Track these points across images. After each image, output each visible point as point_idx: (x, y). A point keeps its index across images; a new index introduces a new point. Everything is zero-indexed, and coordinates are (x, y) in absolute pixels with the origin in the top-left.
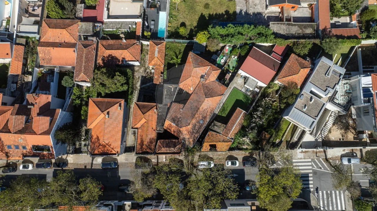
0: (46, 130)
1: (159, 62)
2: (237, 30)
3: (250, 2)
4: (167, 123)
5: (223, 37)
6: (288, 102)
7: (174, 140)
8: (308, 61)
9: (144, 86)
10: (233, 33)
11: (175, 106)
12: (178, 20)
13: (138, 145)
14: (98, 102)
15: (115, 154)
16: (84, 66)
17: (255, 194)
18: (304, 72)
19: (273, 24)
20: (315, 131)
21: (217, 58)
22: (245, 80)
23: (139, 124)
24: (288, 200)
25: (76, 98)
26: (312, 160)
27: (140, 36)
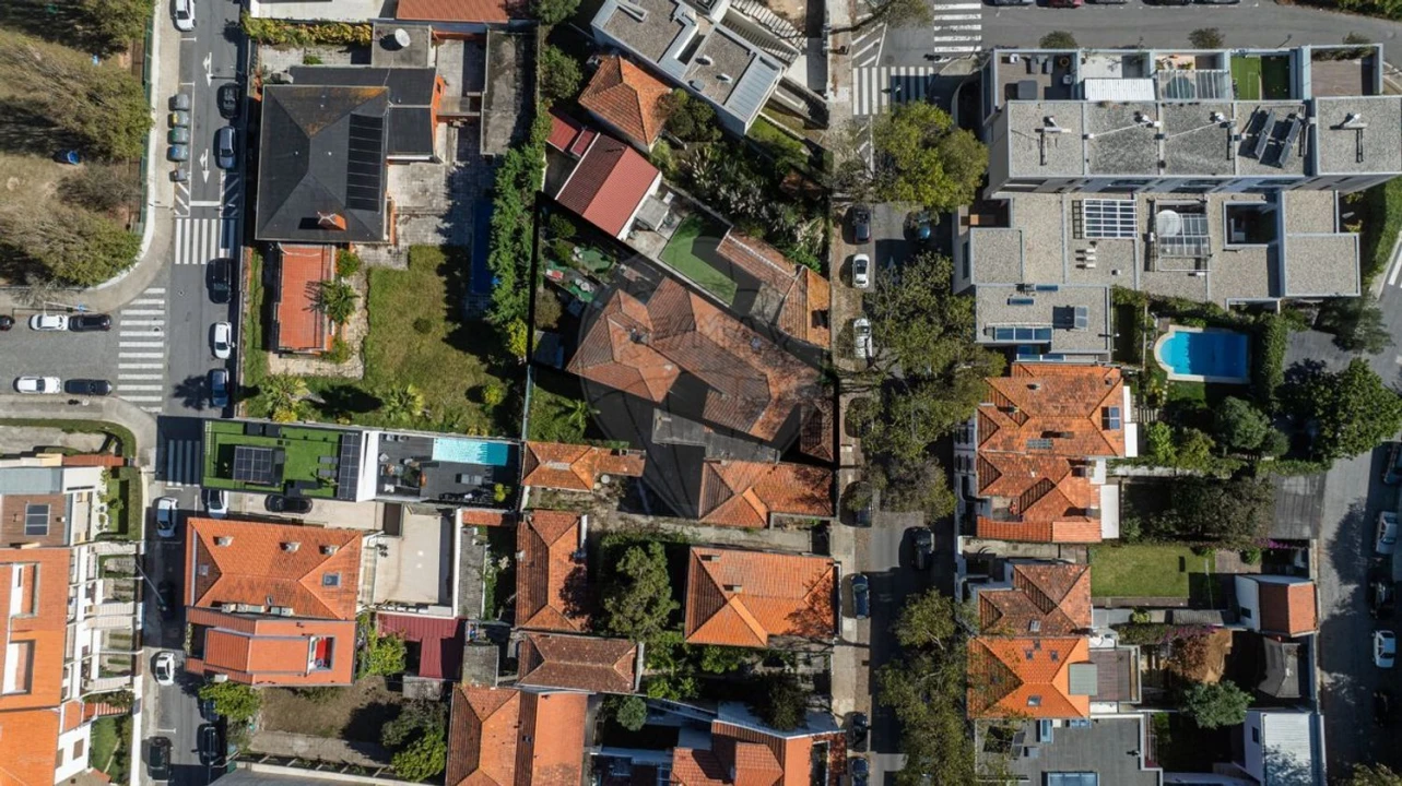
0: (770, 752)
1: (585, 460)
2: (508, 243)
3: (417, 205)
4: (756, 430)
5: (522, 282)
6: (708, 121)
7: (802, 416)
8: (600, 62)
9: (646, 504)
10: (513, 255)
11: (711, 412)
12: (461, 409)
13: (811, 512)
14: (696, 617)
15: (836, 570)
16: (593, 661)
17: (940, 214)
18: (631, 74)
19: (485, 145)
20: (781, 54)
21: (580, 302)
22: (641, 229)
23: (756, 507)
24: (955, 136)
25: (676, 689)
26: (854, 65)
27: (503, 515)
